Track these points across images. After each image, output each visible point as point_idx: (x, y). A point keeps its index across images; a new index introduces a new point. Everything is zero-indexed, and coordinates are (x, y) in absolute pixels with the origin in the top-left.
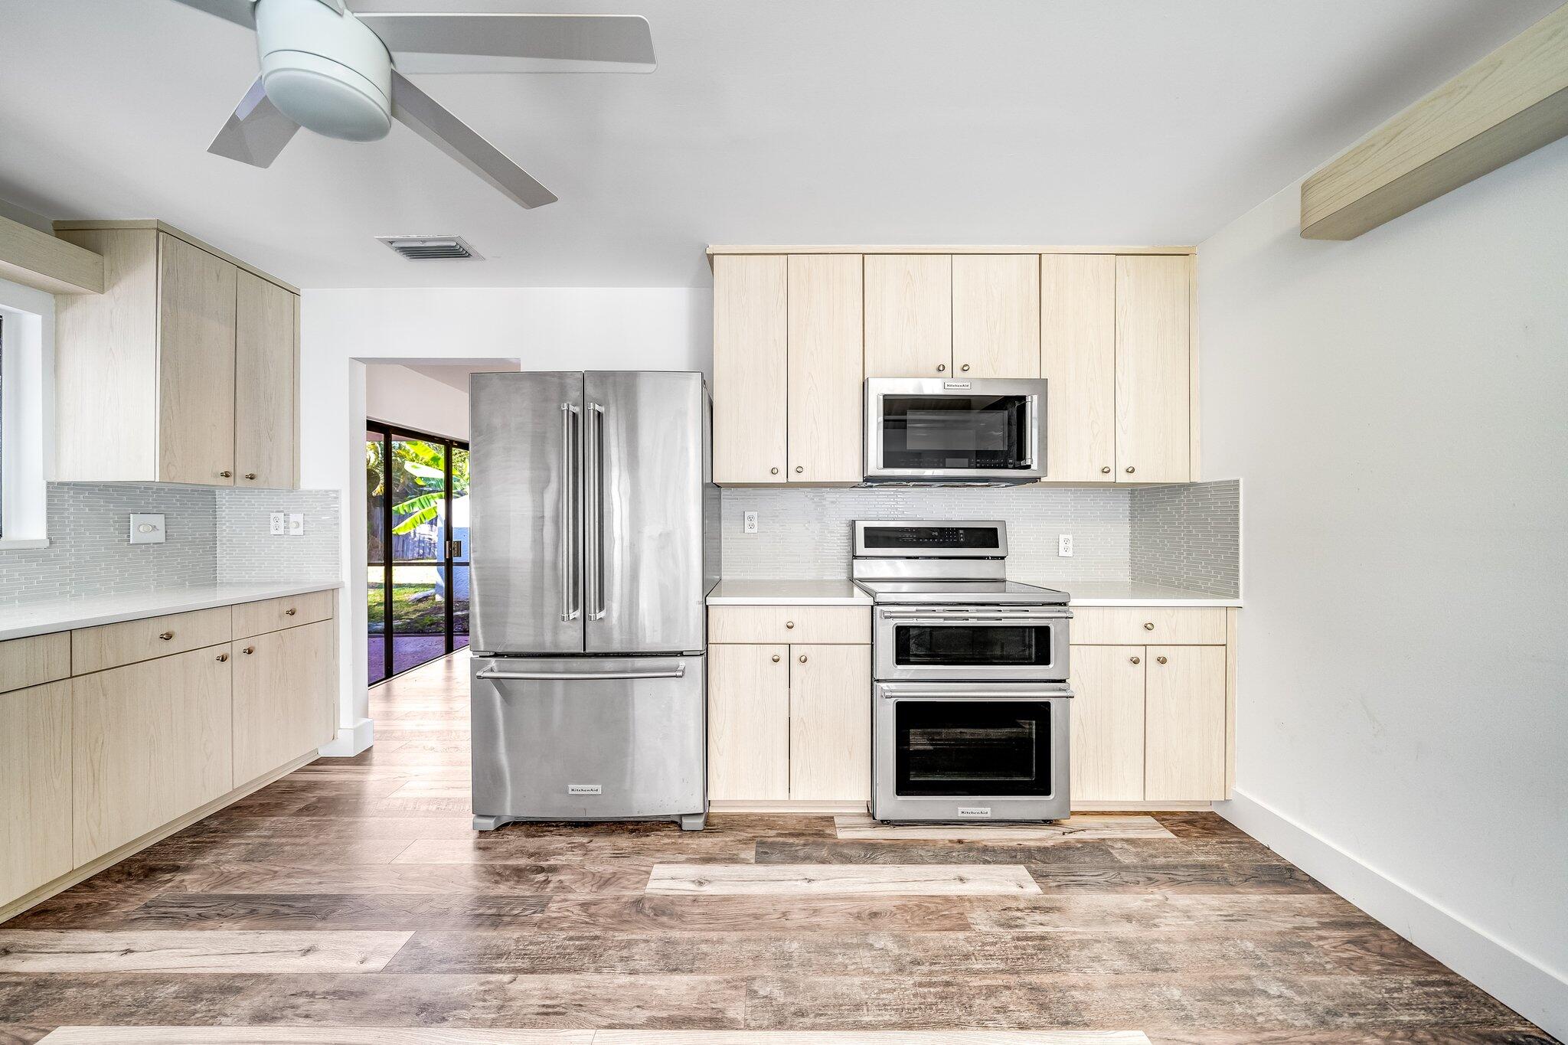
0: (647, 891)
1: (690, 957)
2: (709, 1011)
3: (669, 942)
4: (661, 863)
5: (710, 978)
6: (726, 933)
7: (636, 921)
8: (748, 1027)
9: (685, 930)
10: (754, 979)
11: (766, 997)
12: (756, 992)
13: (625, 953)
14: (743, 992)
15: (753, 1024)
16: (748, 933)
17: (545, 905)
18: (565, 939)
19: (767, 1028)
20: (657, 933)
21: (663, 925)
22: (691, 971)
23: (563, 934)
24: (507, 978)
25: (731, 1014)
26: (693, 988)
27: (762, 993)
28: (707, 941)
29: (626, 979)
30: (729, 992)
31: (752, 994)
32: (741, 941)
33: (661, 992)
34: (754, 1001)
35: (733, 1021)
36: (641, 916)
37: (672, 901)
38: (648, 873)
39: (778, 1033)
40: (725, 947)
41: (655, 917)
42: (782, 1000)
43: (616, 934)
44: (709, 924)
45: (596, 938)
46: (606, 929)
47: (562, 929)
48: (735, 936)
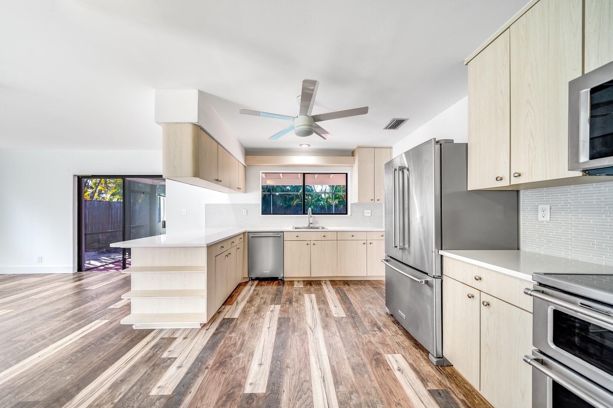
0: (385, 355)
1: (360, 372)
2: (340, 380)
3: (364, 365)
4: (403, 356)
5: (353, 379)
6: (376, 382)
7: (369, 355)
8: (337, 393)
9: (372, 369)
10: (358, 393)
11: (351, 398)
12: (352, 394)
13: (355, 355)
14: (350, 390)
15: (339, 394)
16: (380, 390)
17: (365, 333)
18: (355, 341)
19: (338, 399)
20: (366, 361)
21: (371, 363)
22: (354, 373)
23: (356, 340)
24: (338, 334)
25: (341, 387)
26: (348, 375)
27: (352, 396)
28: (369, 376)
29: (345, 357)
30: (349, 385)
31: (351, 393)
32: (374, 387)
33: (344, 367)
34: (348, 394)
35: (338, 388)
36: (372, 356)
37: (384, 363)
38: (395, 353)
39: (337, 403)
40: (369, 383)
41: (373, 360)
42: (351, 403)
43: (362, 352)
44: (379, 376)
45: (358, 347)
46: (363, 349)
47: (358, 340)
48: (377, 385)
